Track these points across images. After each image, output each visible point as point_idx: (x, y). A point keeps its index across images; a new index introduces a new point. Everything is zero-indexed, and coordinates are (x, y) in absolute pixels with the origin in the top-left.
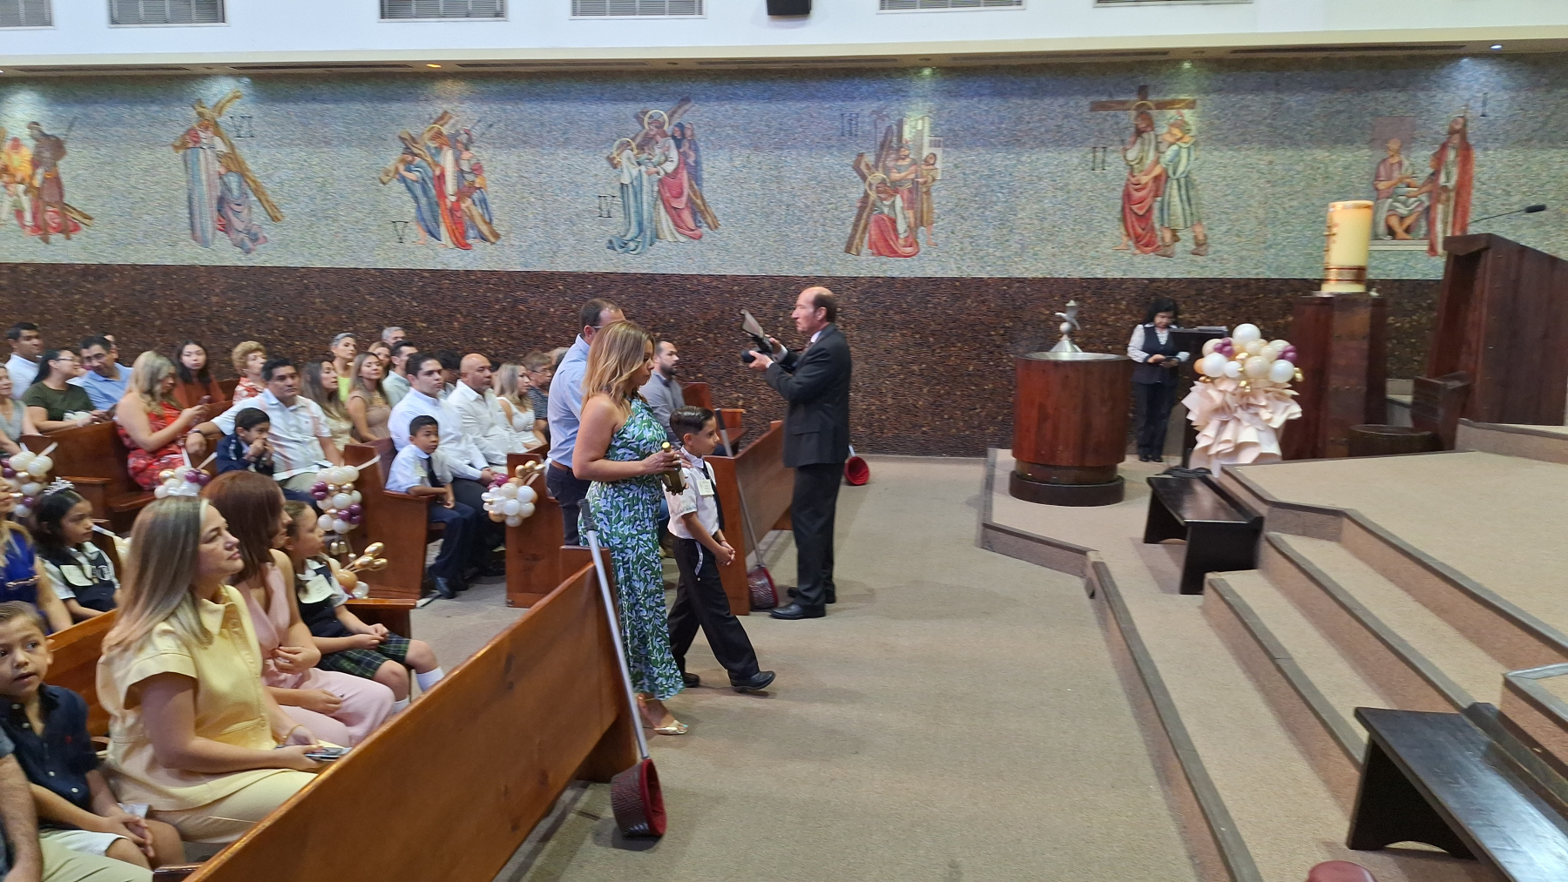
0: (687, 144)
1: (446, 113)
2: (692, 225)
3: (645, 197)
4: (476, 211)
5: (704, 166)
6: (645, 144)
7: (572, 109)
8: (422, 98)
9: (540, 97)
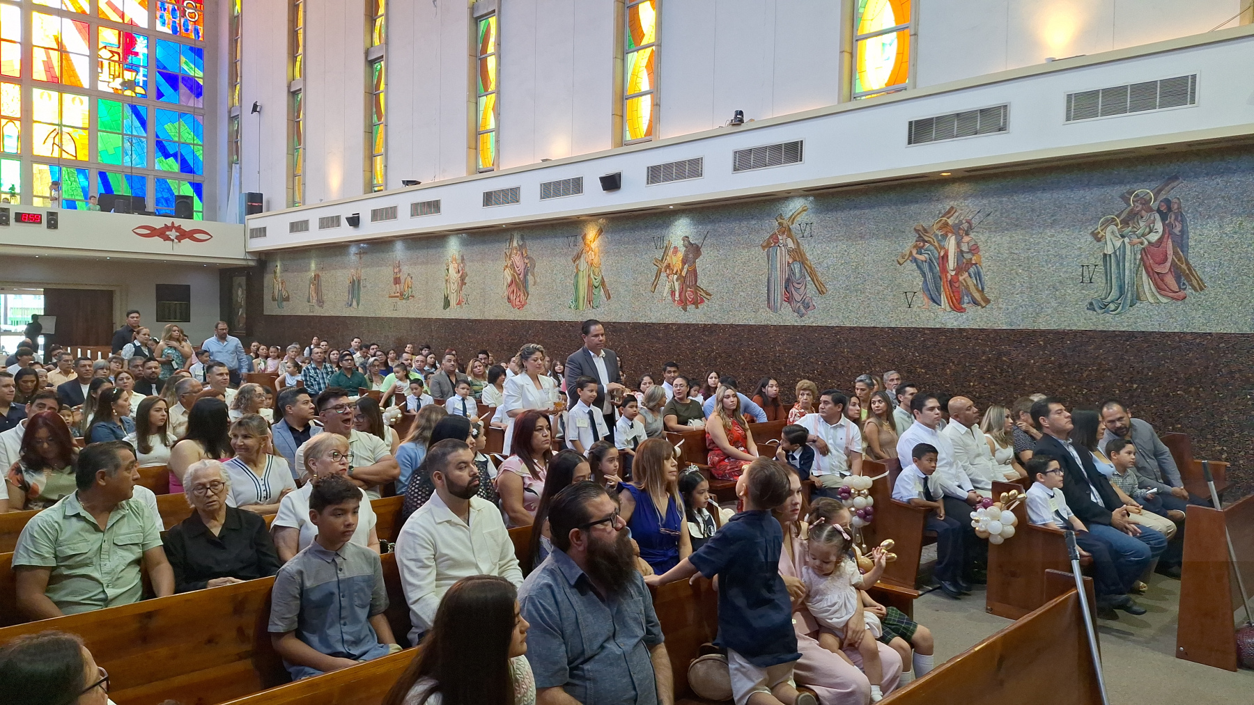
0: (1173, 217)
1: (952, 208)
2: (1175, 288)
3: (1127, 264)
4: (971, 282)
5: (1191, 235)
6: (1130, 218)
7: (1060, 195)
8: (935, 199)
9: (1032, 189)
